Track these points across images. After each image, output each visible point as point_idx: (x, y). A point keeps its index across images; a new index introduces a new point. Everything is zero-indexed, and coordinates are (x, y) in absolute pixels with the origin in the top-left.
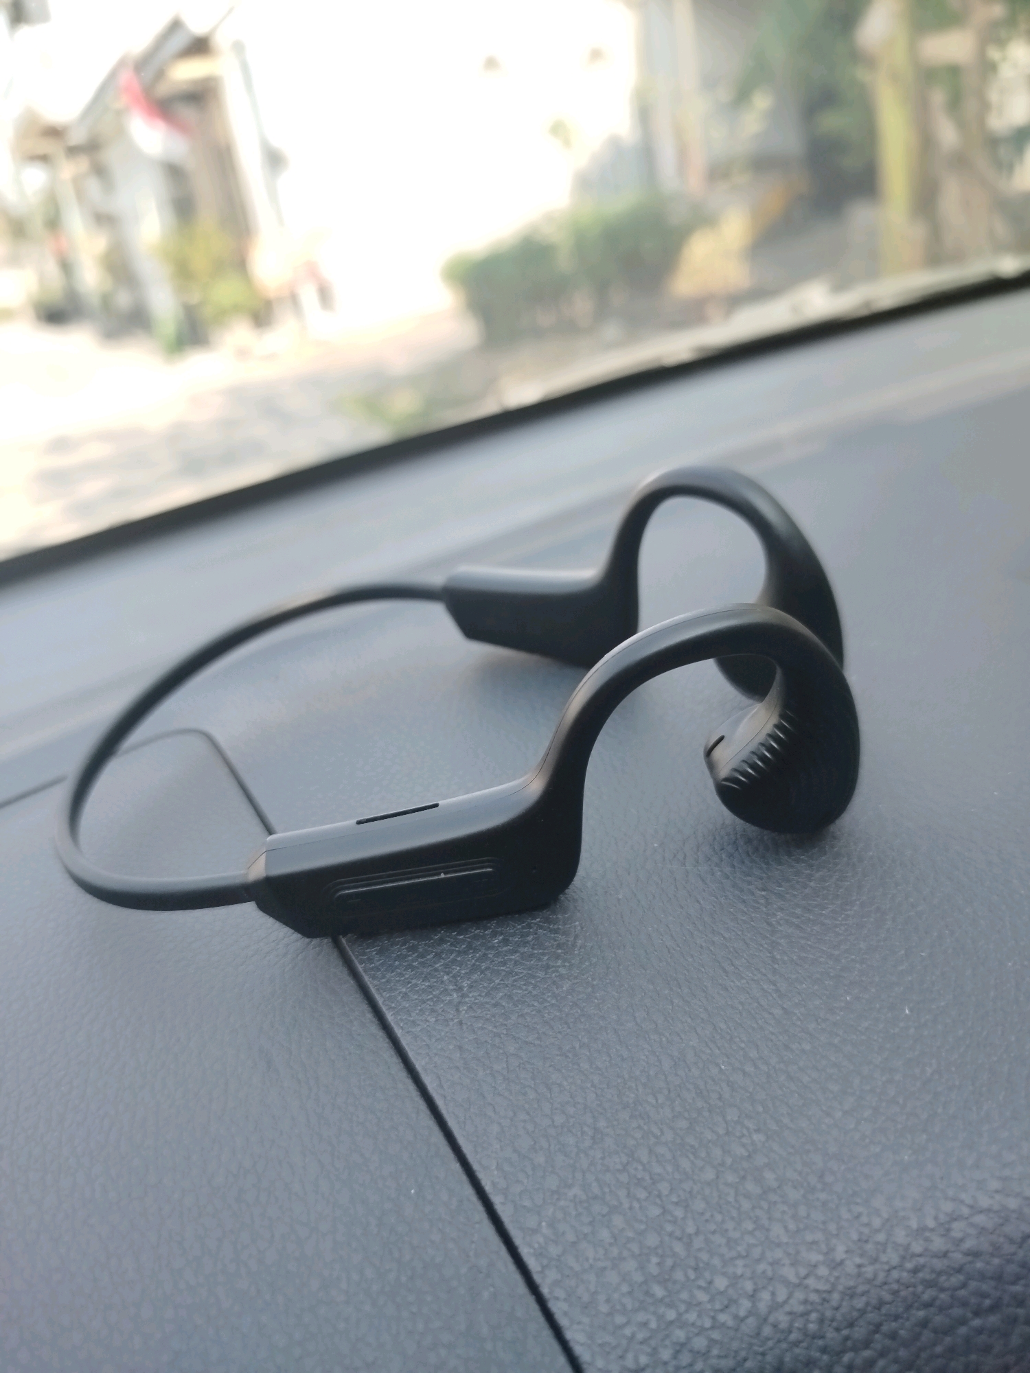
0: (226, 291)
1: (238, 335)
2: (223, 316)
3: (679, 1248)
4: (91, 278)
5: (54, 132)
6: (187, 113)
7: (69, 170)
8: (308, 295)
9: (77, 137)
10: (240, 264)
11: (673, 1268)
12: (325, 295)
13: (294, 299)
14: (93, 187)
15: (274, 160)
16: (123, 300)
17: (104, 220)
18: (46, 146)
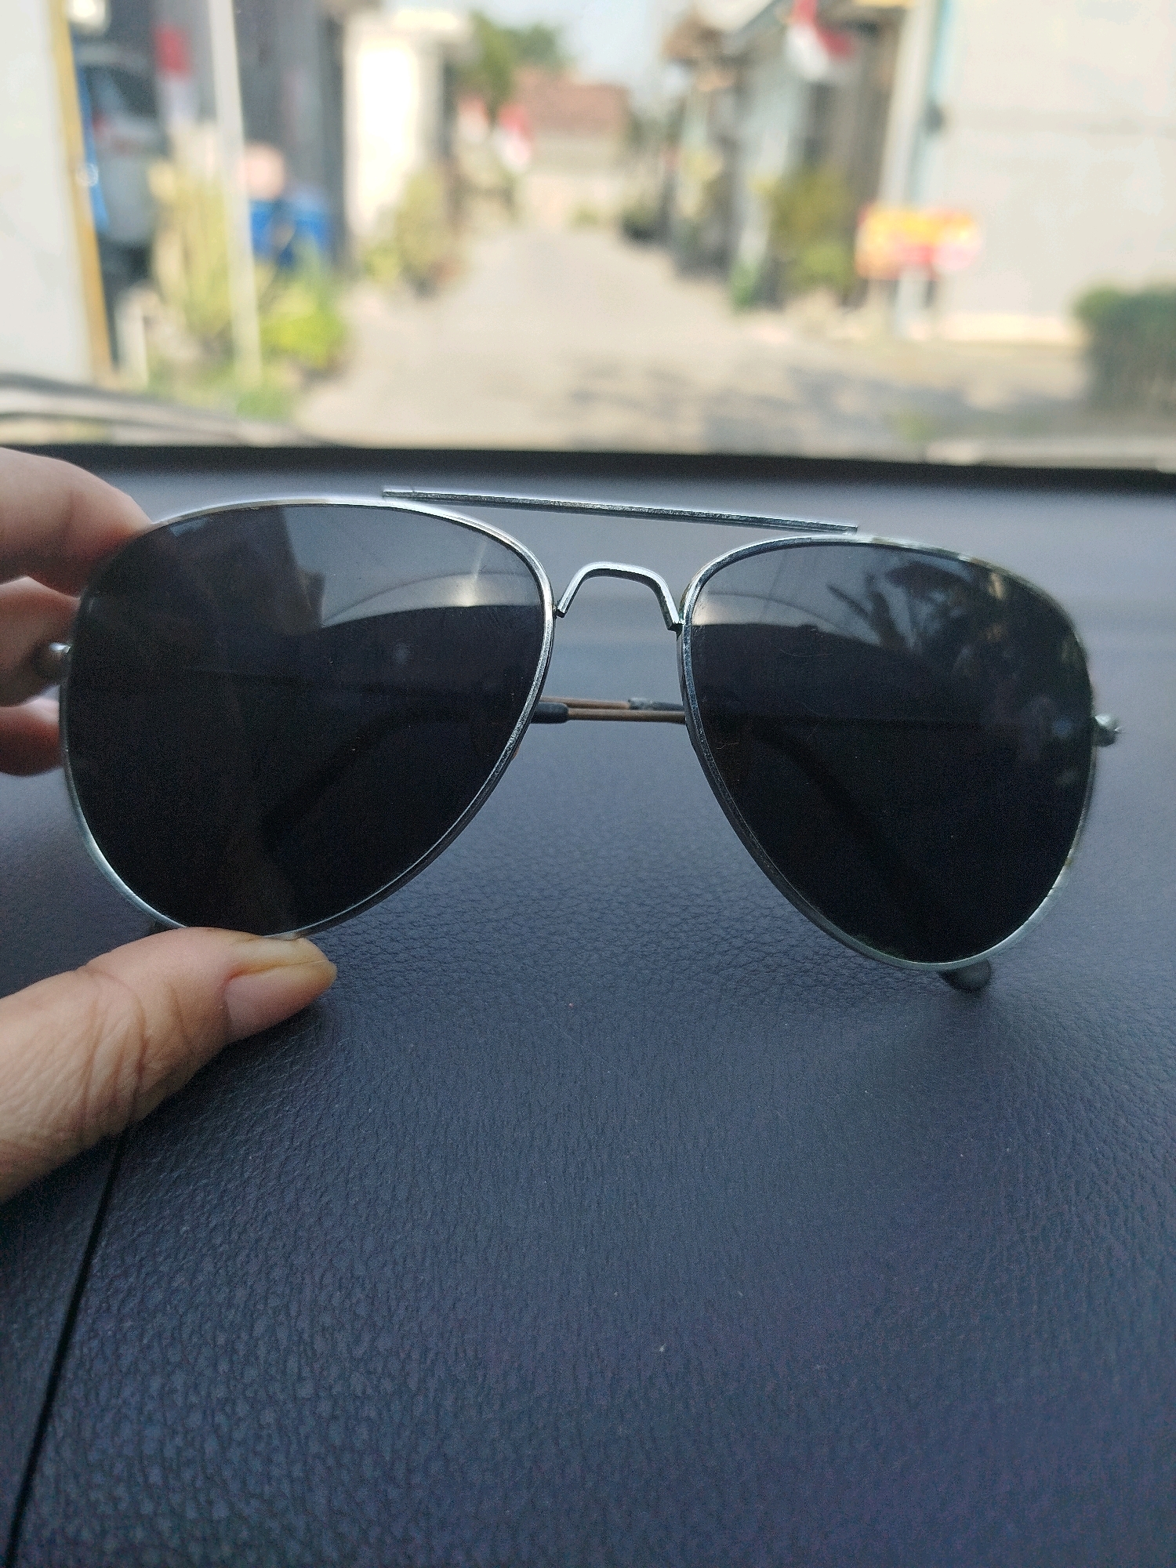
0: (822, 256)
1: (817, 307)
2: (812, 281)
3: (211, 1446)
4: (690, 203)
5: (709, 36)
6: (858, 42)
7: (713, 80)
8: (910, 287)
9: (731, 48)
10: (848, 230)
11: (189, 1462)
12: (931, 291)
13: (891, 285)
14: (726, 105)
15: (934, 119)
16: (711, 238)
17: (728, 145)
18: (697, 52)
